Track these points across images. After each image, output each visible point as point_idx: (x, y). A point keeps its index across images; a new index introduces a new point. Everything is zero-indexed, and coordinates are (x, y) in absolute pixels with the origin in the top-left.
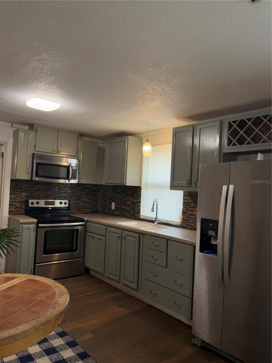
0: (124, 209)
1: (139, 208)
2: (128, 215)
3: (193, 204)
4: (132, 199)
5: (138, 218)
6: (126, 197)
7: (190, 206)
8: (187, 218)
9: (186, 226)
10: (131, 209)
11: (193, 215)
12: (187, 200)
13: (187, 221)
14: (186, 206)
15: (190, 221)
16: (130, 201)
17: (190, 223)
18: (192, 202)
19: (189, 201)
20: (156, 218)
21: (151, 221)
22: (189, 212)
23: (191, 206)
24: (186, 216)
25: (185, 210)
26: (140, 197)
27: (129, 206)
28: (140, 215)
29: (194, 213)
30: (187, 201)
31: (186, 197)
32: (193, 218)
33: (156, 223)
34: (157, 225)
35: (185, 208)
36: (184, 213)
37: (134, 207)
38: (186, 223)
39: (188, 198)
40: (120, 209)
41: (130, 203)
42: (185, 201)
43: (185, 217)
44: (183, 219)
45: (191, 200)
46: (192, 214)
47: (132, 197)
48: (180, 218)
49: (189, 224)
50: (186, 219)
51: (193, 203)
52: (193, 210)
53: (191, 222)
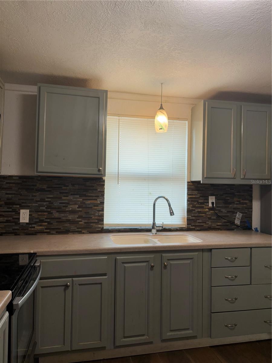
0: (60, 218)
1: (101, 213)
2: (73, 227)
3: (201, 200)
4: (81, 200)
5: (100, 229)
6: (63, 198)
7: (198, 203)
8: (194, 218)
9: (194, 227)
10: (80, 217)
11: (202, 212)
12: (192, 195)
13: (195, 221)
14: (192, 202)
15: (198, 221)
16: (75, 204)
17: (199, 223)
18: (200, 196)
19: (197, 196)
20: (154, 224)
21: (129, 230)
22: (197, 210)
23: (200, 202)
24: (192, 215)
25: (192, 207)
26: (103, 195)
27: (73, 212)
28: (103, 224)
29: (204, 210)
30: (194, 196)
31: (192, 191)
32: (203, 216)
33: (154, 231)
34: (156, 234)
35: (191, 206)
36: (189, 211)
37: (87, 213)
38: (193, 224)
39: (196, 192)
40: (47, 220)
41: (77, 206)
42: (191, 196)
43: (192, 217)
44: (188, 219)
45: (199, 195)
46: (200, 211)
47: (81, 196)
48: (184, 218)
49: (197, 224)
50: (192, 219)
51: (201, 198)
52: (203, 207)
53: (201, 221)
